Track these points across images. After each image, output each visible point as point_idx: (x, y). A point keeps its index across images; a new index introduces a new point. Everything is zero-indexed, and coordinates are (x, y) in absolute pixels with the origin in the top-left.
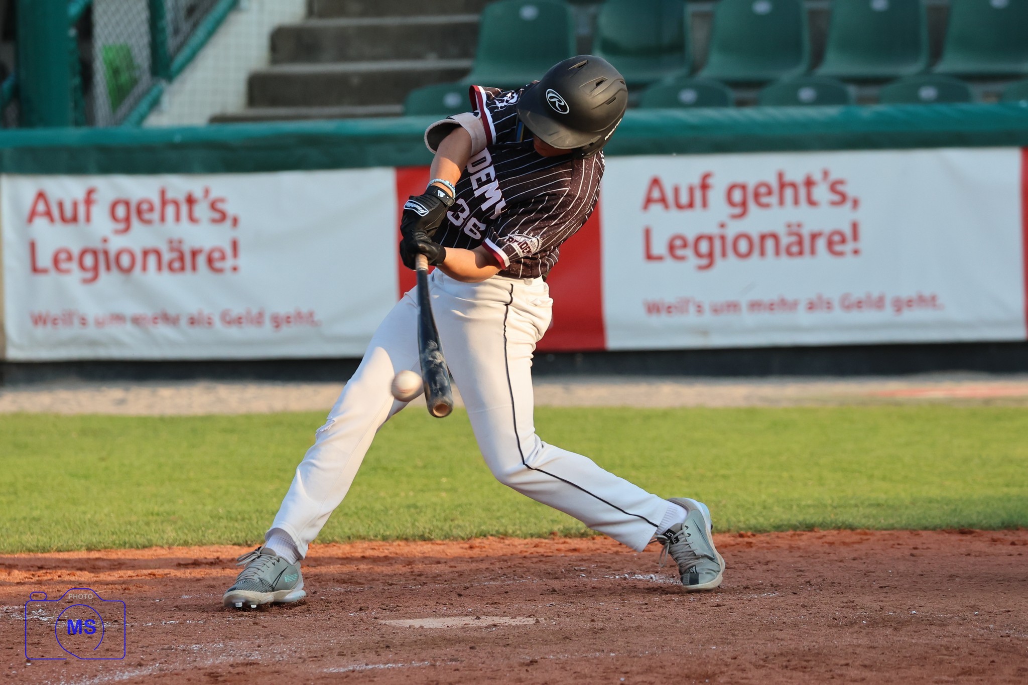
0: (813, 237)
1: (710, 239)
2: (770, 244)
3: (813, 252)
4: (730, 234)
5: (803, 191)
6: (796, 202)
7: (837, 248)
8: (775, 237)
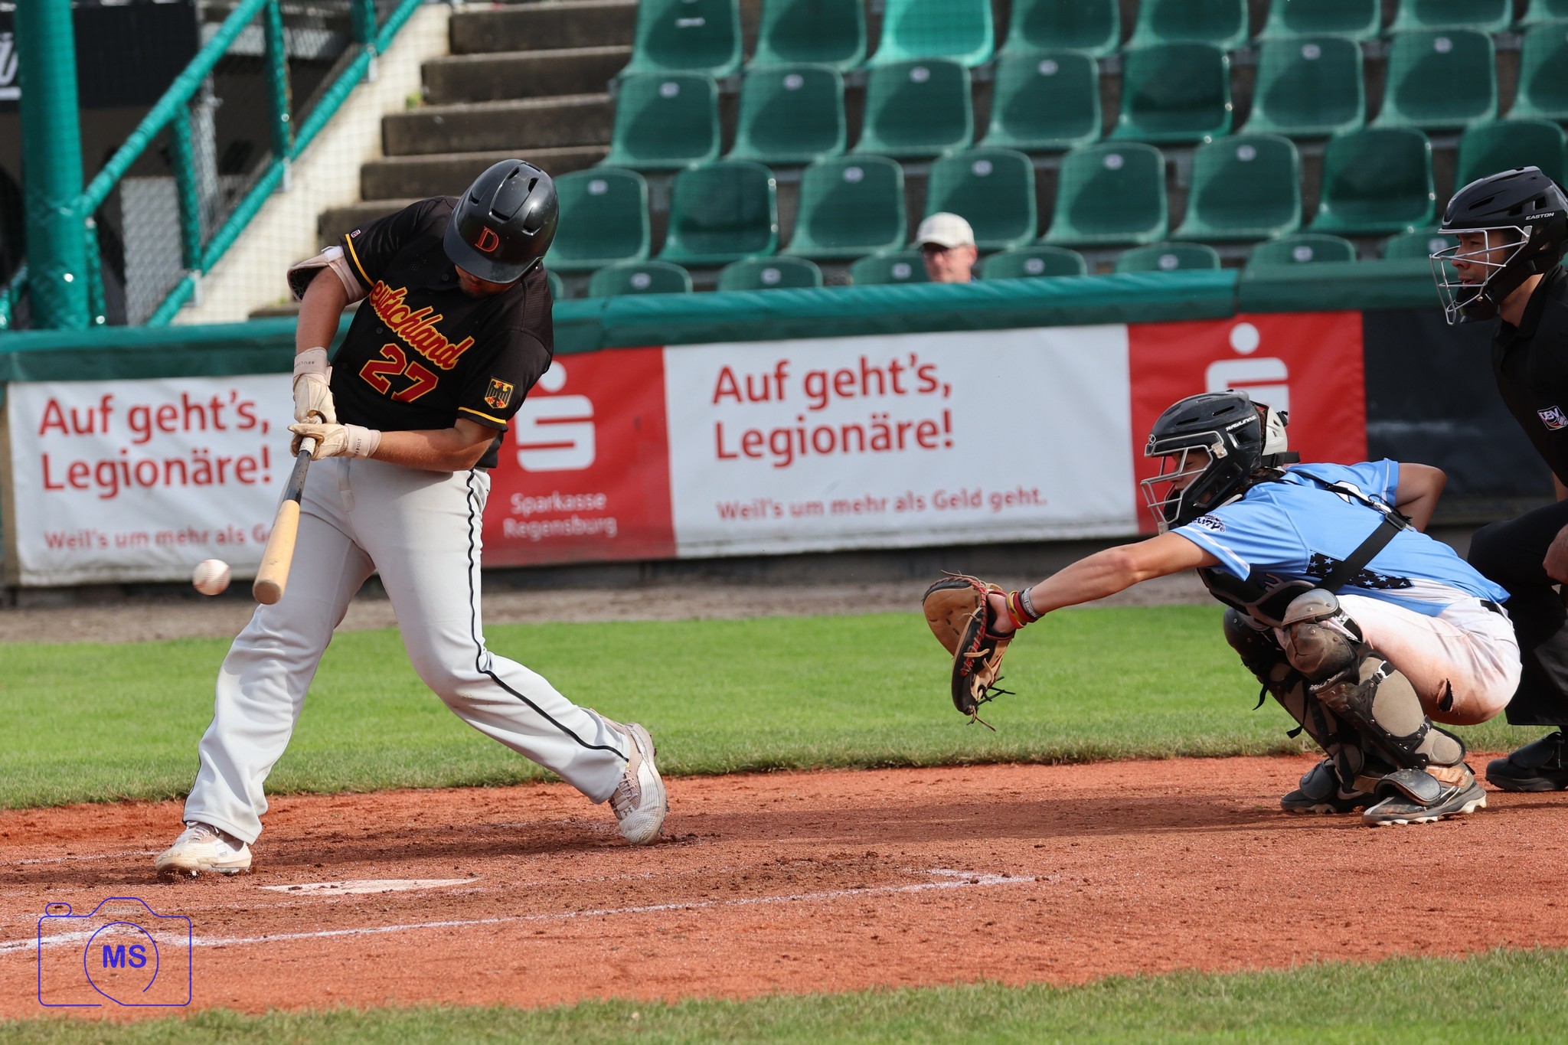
0: (901, 428)
1: (788, 433)
2: (853, 437)
3: (901, 445)
4: (809, 428)
5: (888, 378)
6: (882, 391)
7: (928, 440)
8: (859, 430)
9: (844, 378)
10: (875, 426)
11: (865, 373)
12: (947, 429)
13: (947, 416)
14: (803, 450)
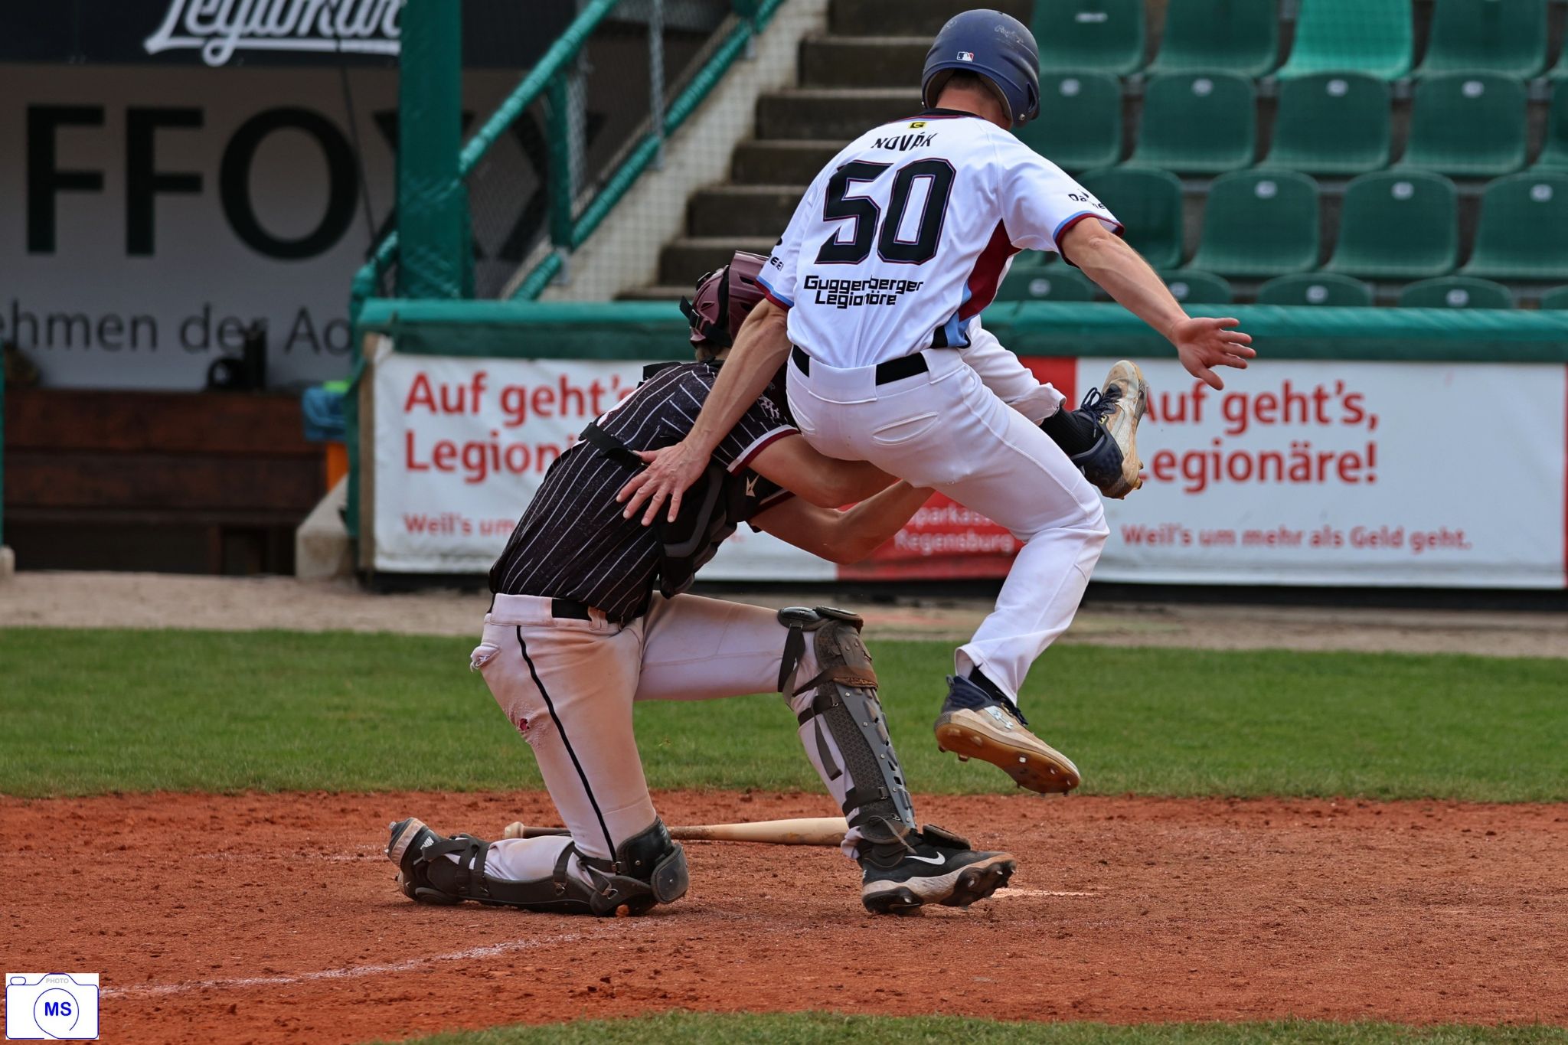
0: (1323, 459)
1: (1202, 457)
2: (1271, 465)
3: (1321, 476)
4: (1226, 452)
5: (1312, 406)
6: (1304, 418)
7: (1351, 473)
8: (1278, 458)
9: (1266, 402)
10: (1295, 455)
11: (1288, 399)
12: (1371, 462)
13: (1371, 449)
14: (1217, 476)
